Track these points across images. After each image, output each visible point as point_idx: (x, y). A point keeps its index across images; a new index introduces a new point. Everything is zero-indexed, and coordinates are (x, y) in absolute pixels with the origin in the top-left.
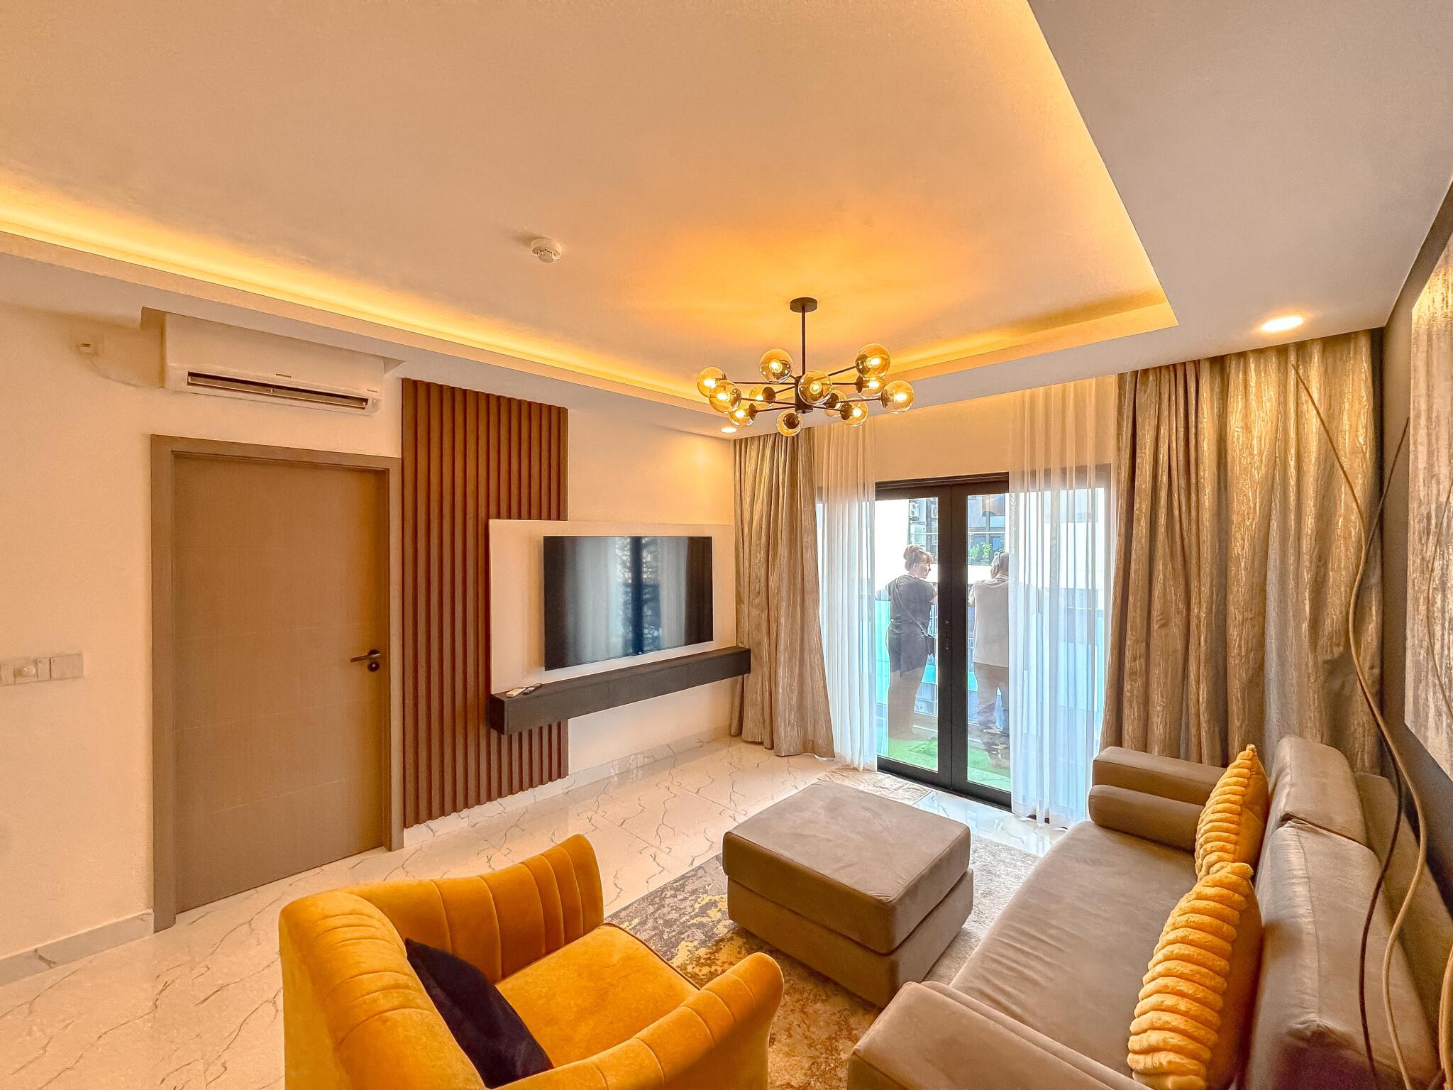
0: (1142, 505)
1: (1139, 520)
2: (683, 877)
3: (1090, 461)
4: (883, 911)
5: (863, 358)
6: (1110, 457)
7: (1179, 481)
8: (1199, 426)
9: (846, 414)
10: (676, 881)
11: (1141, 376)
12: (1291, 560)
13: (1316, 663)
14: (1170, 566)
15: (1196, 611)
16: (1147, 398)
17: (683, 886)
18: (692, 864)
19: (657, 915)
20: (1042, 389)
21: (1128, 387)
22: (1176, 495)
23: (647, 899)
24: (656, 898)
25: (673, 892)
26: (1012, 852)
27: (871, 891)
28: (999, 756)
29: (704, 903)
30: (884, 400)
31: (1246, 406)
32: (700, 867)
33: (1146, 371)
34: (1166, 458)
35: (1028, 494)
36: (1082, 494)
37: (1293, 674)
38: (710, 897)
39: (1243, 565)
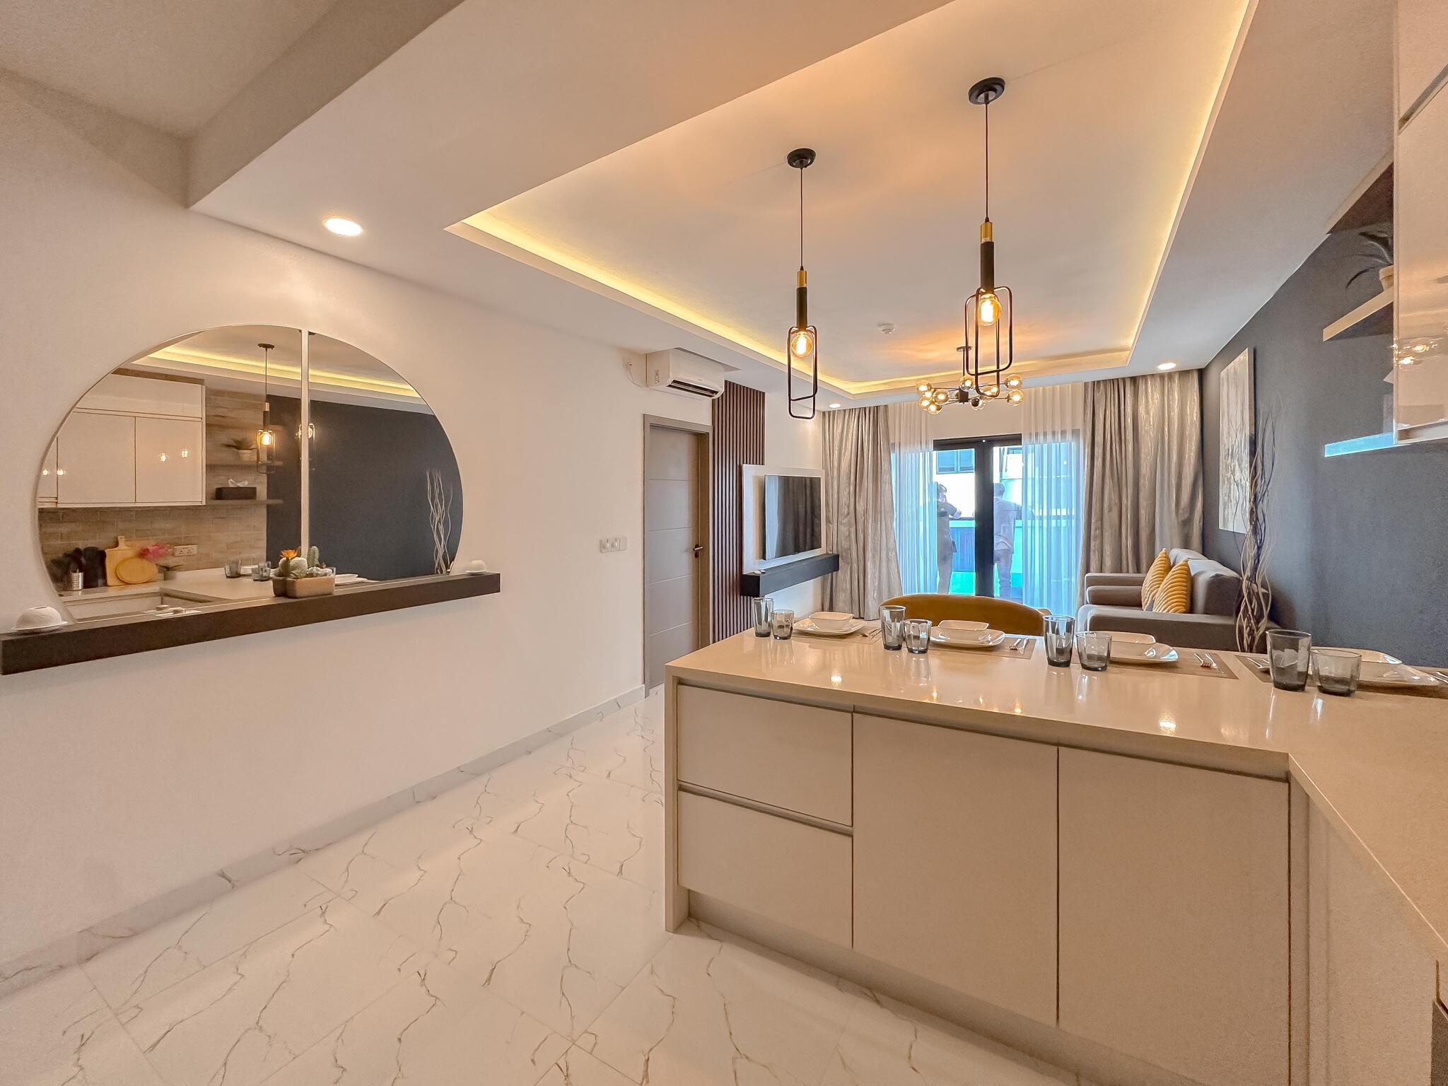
0: (1098, 451)
1: (1097, 458)
3: (1068, 428)
7: (1116, 438)
8: (1126, 411)
11: (1096, 384)
12: (1166, 477)
13: (1177, 523)
14: (1112, 482)
15: (1125, 503)
16: (1100, 395)
21: (1090, 390)
31: (1147, 402)
33: (1099, 382)
34: (1109, 428)
35: (1033, 446)
36: (1064, 444)
37: (1167, 529)
39: (1146, 479)
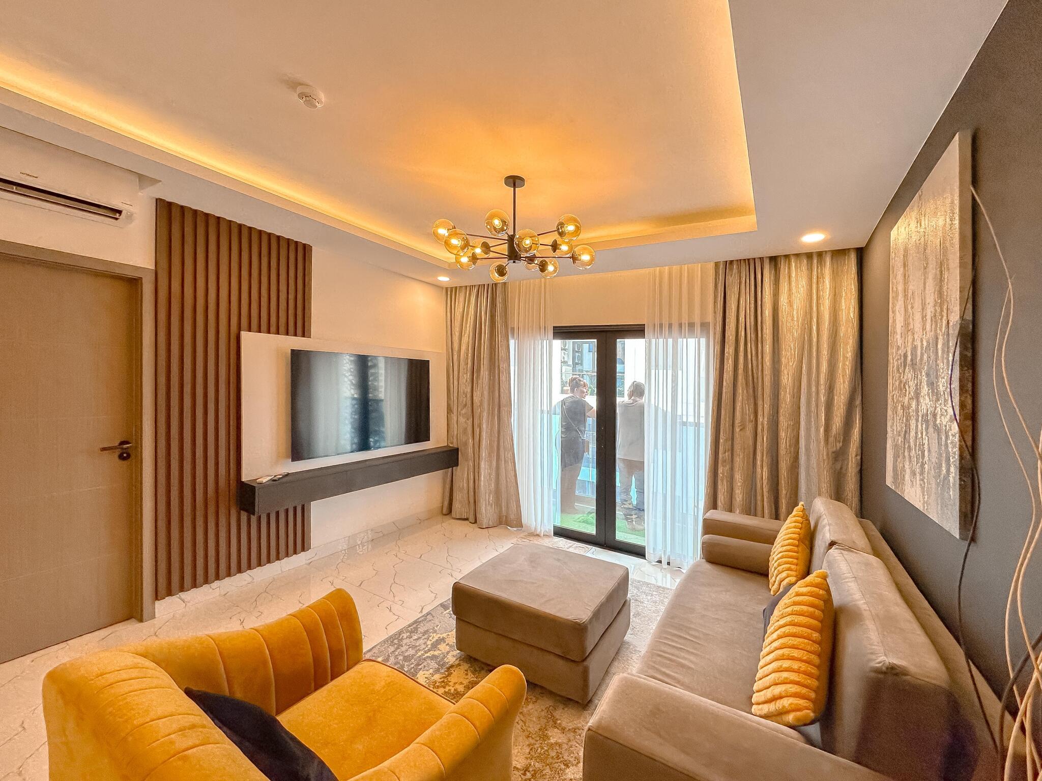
0: (729, 350)
1: (728, 359)
2: (415, 622)
3: (697, 320)
4: (579, 629)
5: (561, 224)
6: (710, 318)
7: (751, 335)
8: (764, 300)
9: (543, 267)
10: (409, 626)
11: (729, 264)
12: (814, 389)
13: (828, 454)
14: (745, 391)
15: (761, 420)
16: (732, 280)
17: (416, 629)
18: (421, 612)
19: (397, 653)
20: (667, 268)
21: (721, 272)
22: (749, 345)
23: (387, 641)
24: (395, 640)
25: (408, 634)
26: (649, 586)
27: (568, 616)
28: (634, 522)
29: (435, 640)
30: (574, 258)
31: (790, 290)
32: (428, 614)
33: (731, 262)
34: (743, 320)
35: (657, 340)
36: (692, 342)
37: (814, 461)
38: (439, 635)
39: (788, 390)
